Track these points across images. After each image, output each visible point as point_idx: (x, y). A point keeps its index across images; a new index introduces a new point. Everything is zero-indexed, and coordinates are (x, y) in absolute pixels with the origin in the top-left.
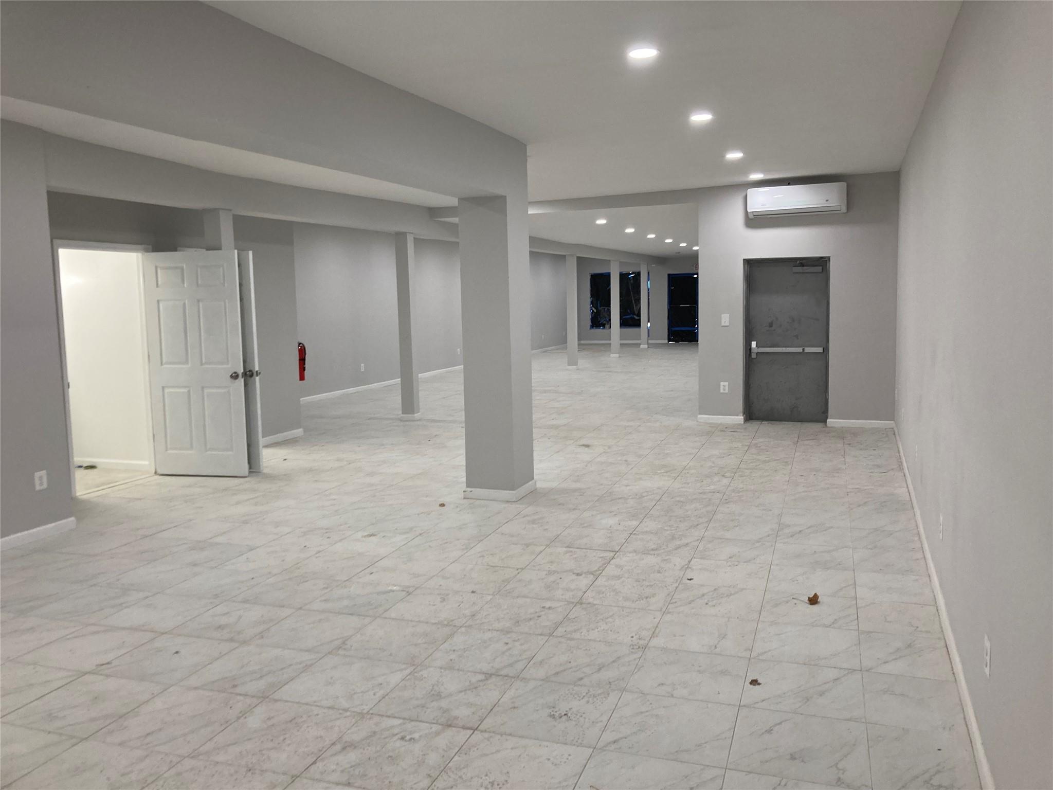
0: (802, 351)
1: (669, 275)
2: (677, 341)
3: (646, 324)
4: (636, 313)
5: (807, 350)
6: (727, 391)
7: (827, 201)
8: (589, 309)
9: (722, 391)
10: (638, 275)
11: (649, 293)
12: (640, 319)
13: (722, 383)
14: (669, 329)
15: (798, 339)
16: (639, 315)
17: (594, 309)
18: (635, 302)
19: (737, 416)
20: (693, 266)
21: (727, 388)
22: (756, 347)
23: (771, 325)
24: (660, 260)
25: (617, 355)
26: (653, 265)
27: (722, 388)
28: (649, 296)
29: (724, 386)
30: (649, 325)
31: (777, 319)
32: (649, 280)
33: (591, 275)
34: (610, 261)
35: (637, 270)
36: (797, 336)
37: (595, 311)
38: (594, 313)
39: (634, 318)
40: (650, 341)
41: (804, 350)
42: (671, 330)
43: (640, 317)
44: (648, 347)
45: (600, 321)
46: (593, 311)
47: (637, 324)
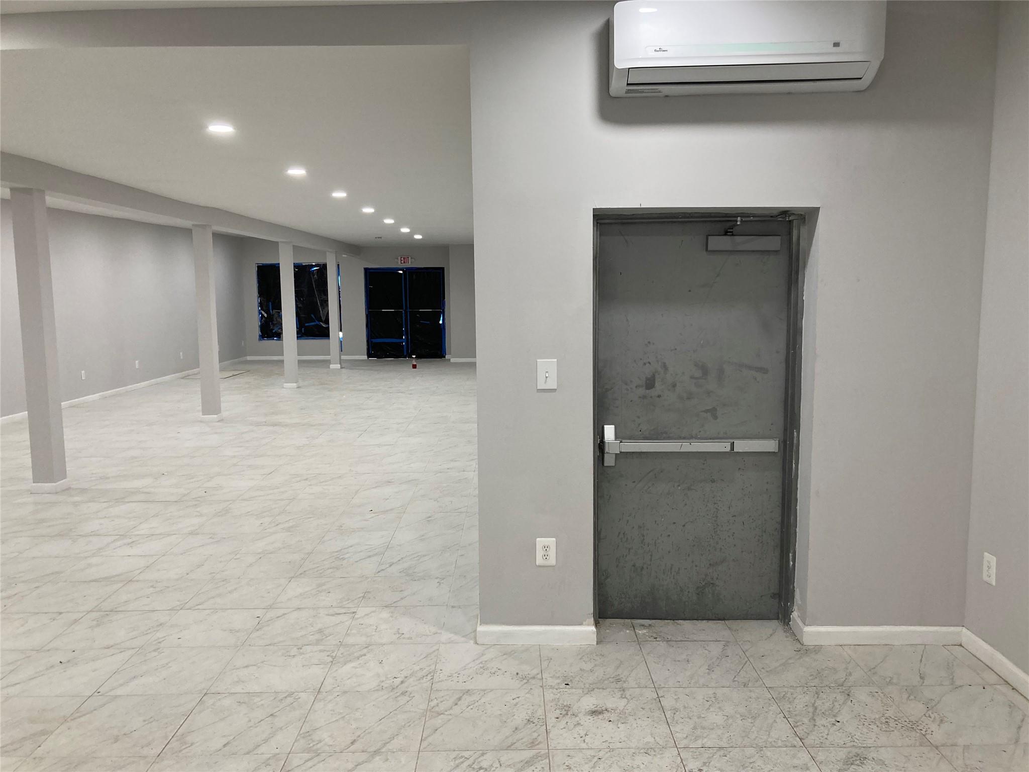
0: (728, 449)
1: (366, 270)
2: (378, 357)
3: (336, 334)
4: (323, 319)
5: (742, 446)
6: (552, 561)
7: (836, 45)
8: (257, 313)
9: (539, 561)
10: (323, 268)
11: (339, 291)
12: (328, 328)
13: (541, 542)
14: (368, 341)
15: (716, 418)
16: (327, 321)
17: (263, 313)
18: (322, 305)
19: (581, 624)
20: (397, 259)
21: (552, 553)
22: (616, 438)
23: (650, 384)
24: (353, 248)
25: (295, 385)
26: (344, 256)
27: (539, 553)
28: (340, 297)
29: (546, 548)
30: (341, 334)
31: (665, 367)
32: (339, 274)
33: (258, 267)
34: (277, 243)
35: (321, 261)
36: (713, 412)
37: (266, 315)
38: (264, 319)
39: (321, 326)
40: (343, 357)
41: (732, 445)
42: (372, 342)
43: (329, 324)
44: (342, 368)
45: (273, 330)
46: (263, 316)
47: (324, 333)
